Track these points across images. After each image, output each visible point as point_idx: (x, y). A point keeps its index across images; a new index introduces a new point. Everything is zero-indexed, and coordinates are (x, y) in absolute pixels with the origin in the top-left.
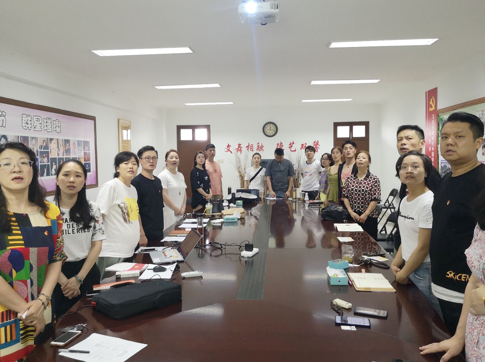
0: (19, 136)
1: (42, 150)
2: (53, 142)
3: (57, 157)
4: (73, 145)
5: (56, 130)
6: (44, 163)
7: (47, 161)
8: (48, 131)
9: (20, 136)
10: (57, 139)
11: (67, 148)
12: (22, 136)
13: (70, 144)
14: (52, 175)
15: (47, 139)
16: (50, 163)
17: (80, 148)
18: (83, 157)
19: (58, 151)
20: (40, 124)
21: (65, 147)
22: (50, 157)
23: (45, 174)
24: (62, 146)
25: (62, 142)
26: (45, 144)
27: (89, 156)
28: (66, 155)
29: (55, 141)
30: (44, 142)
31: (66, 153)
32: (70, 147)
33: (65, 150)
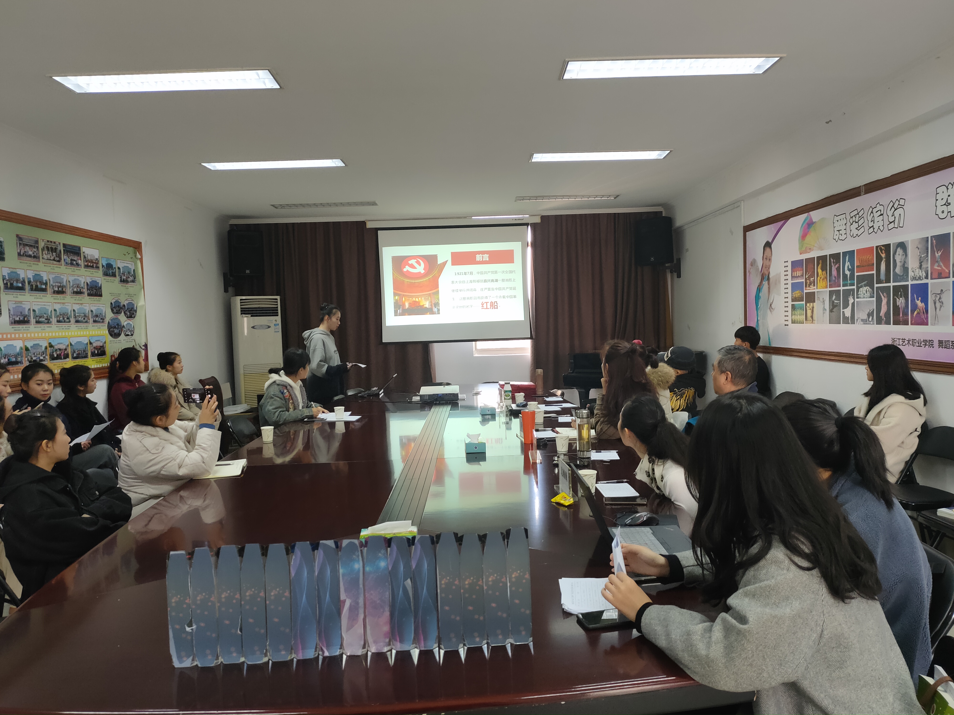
0: (928, 238)
9: (931, 238)
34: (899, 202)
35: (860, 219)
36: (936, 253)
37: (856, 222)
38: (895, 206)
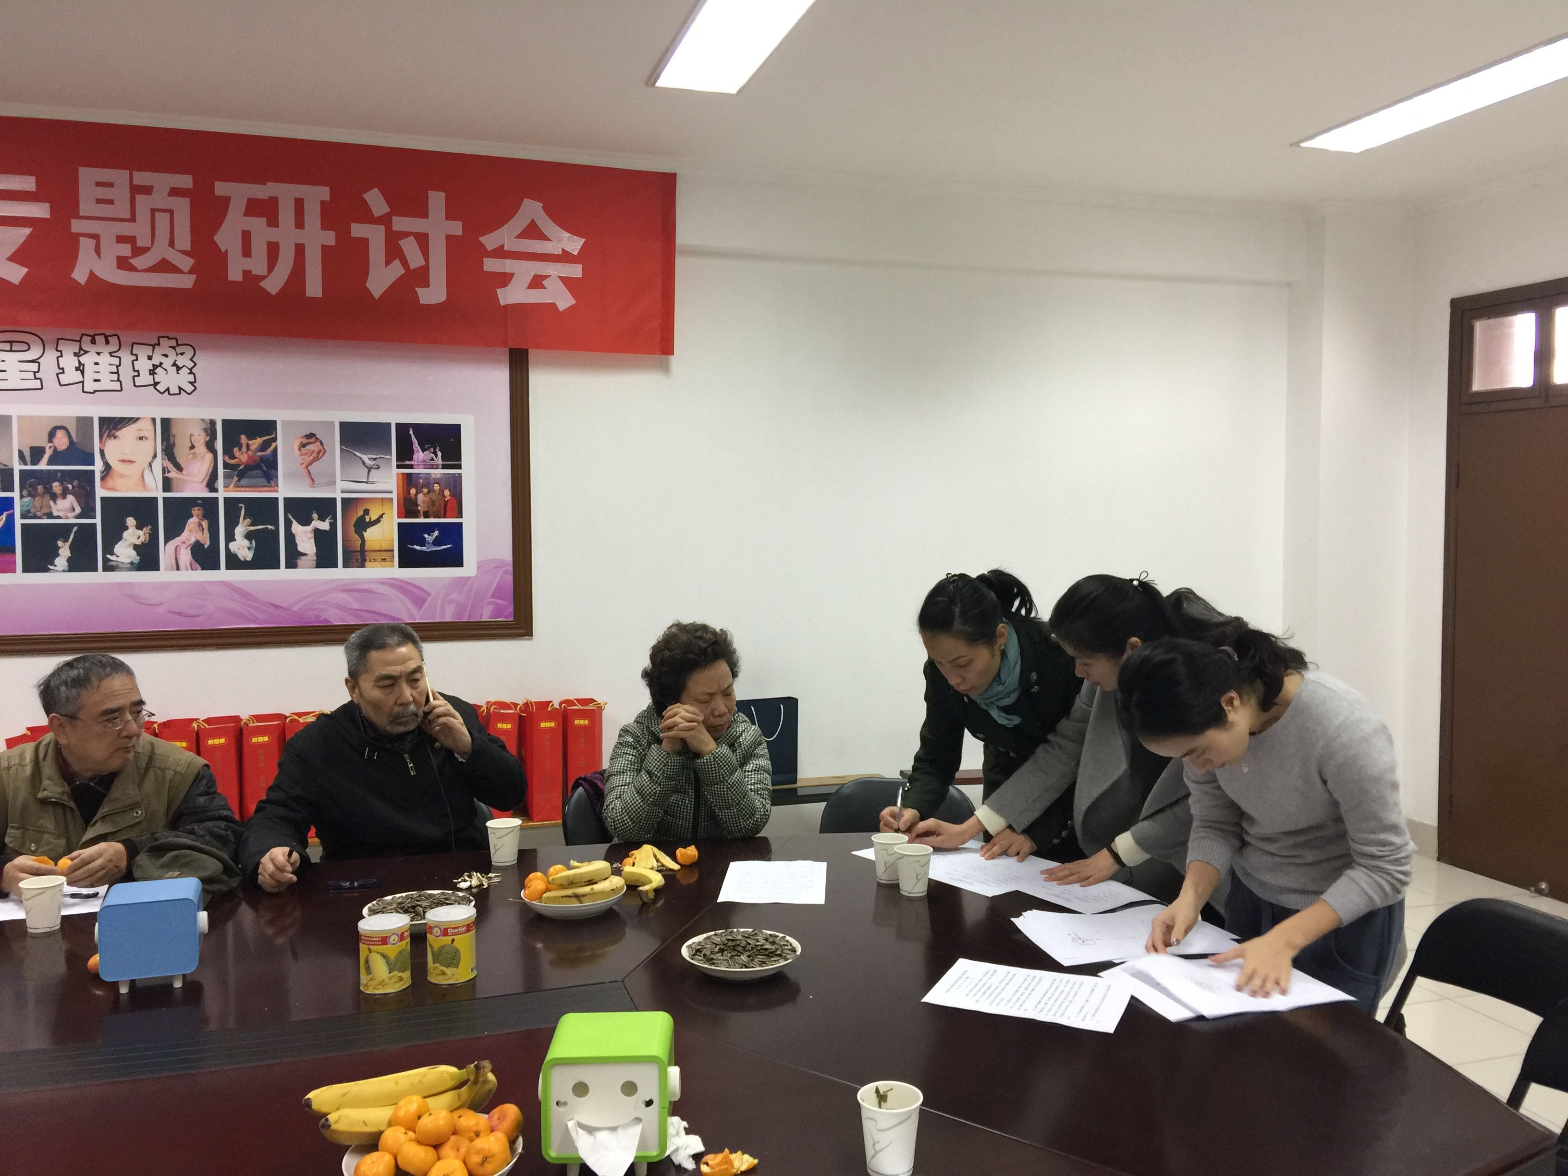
1: (43, 466)
2: (127, 433)
3: (160, 495)
4: (303, 445)
5: (156, 384)
6: (59, 517)
7: (78, 510)
8: (90, 386)
10: (166, 423)
11: (242, 456)
13: (275, 440)
14: (109, 567)
15: (84, 422)
16: (98, 521)
17: (365, 458)
18: (394, 496)
19: (164, 470)
20: (33, 361)
21: (228, 451)
22: (100, 492)
23: (61, 562)
24: (201, 448)
25: (205, 430)
26: (61, 442)
27: (447, 493)
28: (232, 486)
29: (145, 426)
30: (60, 434)
31: (236, 479)
32: (275, 450)
33: (226, 465)
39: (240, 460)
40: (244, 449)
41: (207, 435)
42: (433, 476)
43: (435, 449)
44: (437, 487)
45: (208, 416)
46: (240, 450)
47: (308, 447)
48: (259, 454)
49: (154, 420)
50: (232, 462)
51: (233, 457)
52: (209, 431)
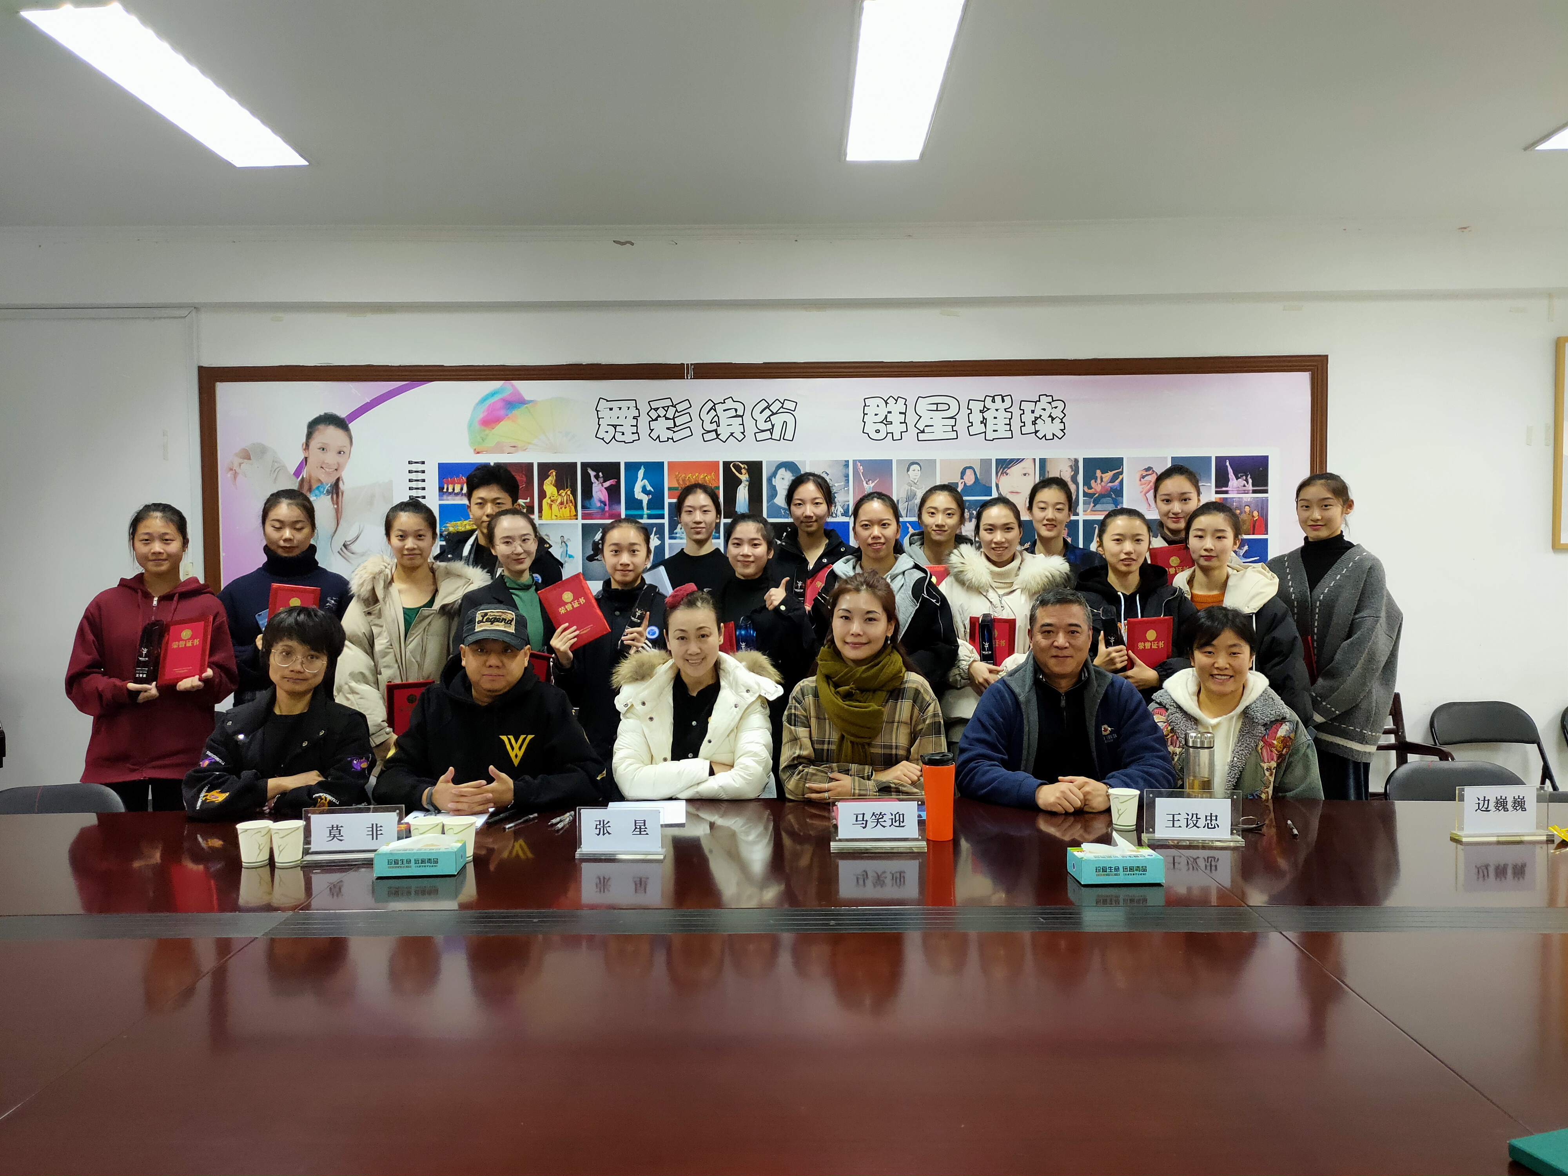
0: (848, 461)
2: (1015, 470)
5: (1036, 432)
8: (990, 435)
9: (855, 462)
10: (1043, 460)
12: (860, 461)
15: (985, 463)
20: (952, 418)
21: (1087, 483)
24: (1068, 480)
25: (1071, 466)
26: (970, 479)
27: (1256, 514)
28: (1089, 511)
29: (1027, 466)
30: (968, 472)
31: (1092, 505)
32: (1122, 482)
33: (1085, 494)
34: (783, 404)
35: (677, 414)
36: (864, 483)
37: (667, 419)
38: (774, 408)
39: (1095, 490)
40: (1099, 481)
41: (1072, 471)
42: (1245, 500)
43: (1247, 477)
44: (1247, 509)
45: (1073, 457)
46: (1096, 482)
47: (1146, 478)
48: (1110, 484)
49: (1035, 459)
50: (1090, 491)
51: (1090, 488)
52: (1074, 468)
